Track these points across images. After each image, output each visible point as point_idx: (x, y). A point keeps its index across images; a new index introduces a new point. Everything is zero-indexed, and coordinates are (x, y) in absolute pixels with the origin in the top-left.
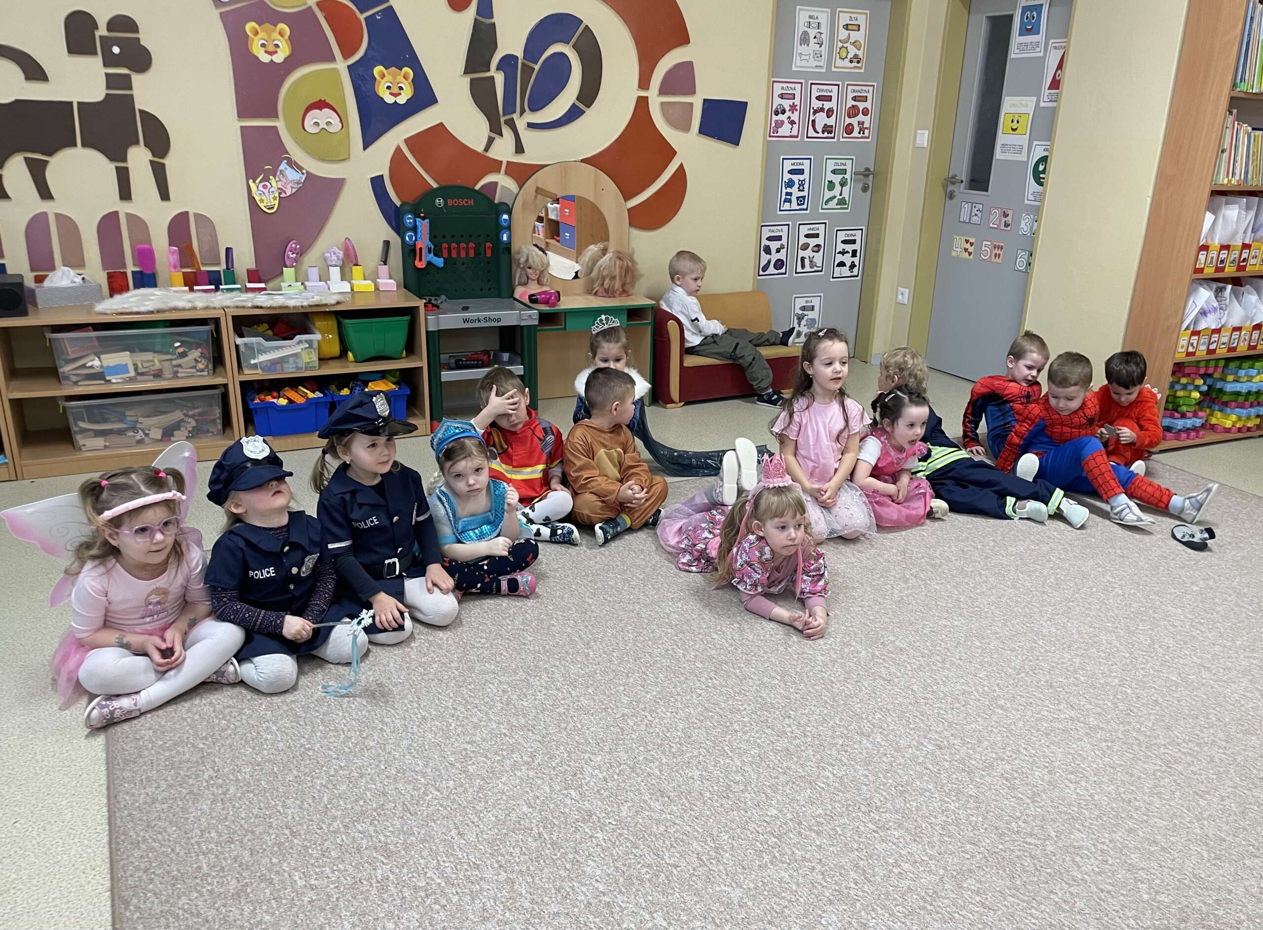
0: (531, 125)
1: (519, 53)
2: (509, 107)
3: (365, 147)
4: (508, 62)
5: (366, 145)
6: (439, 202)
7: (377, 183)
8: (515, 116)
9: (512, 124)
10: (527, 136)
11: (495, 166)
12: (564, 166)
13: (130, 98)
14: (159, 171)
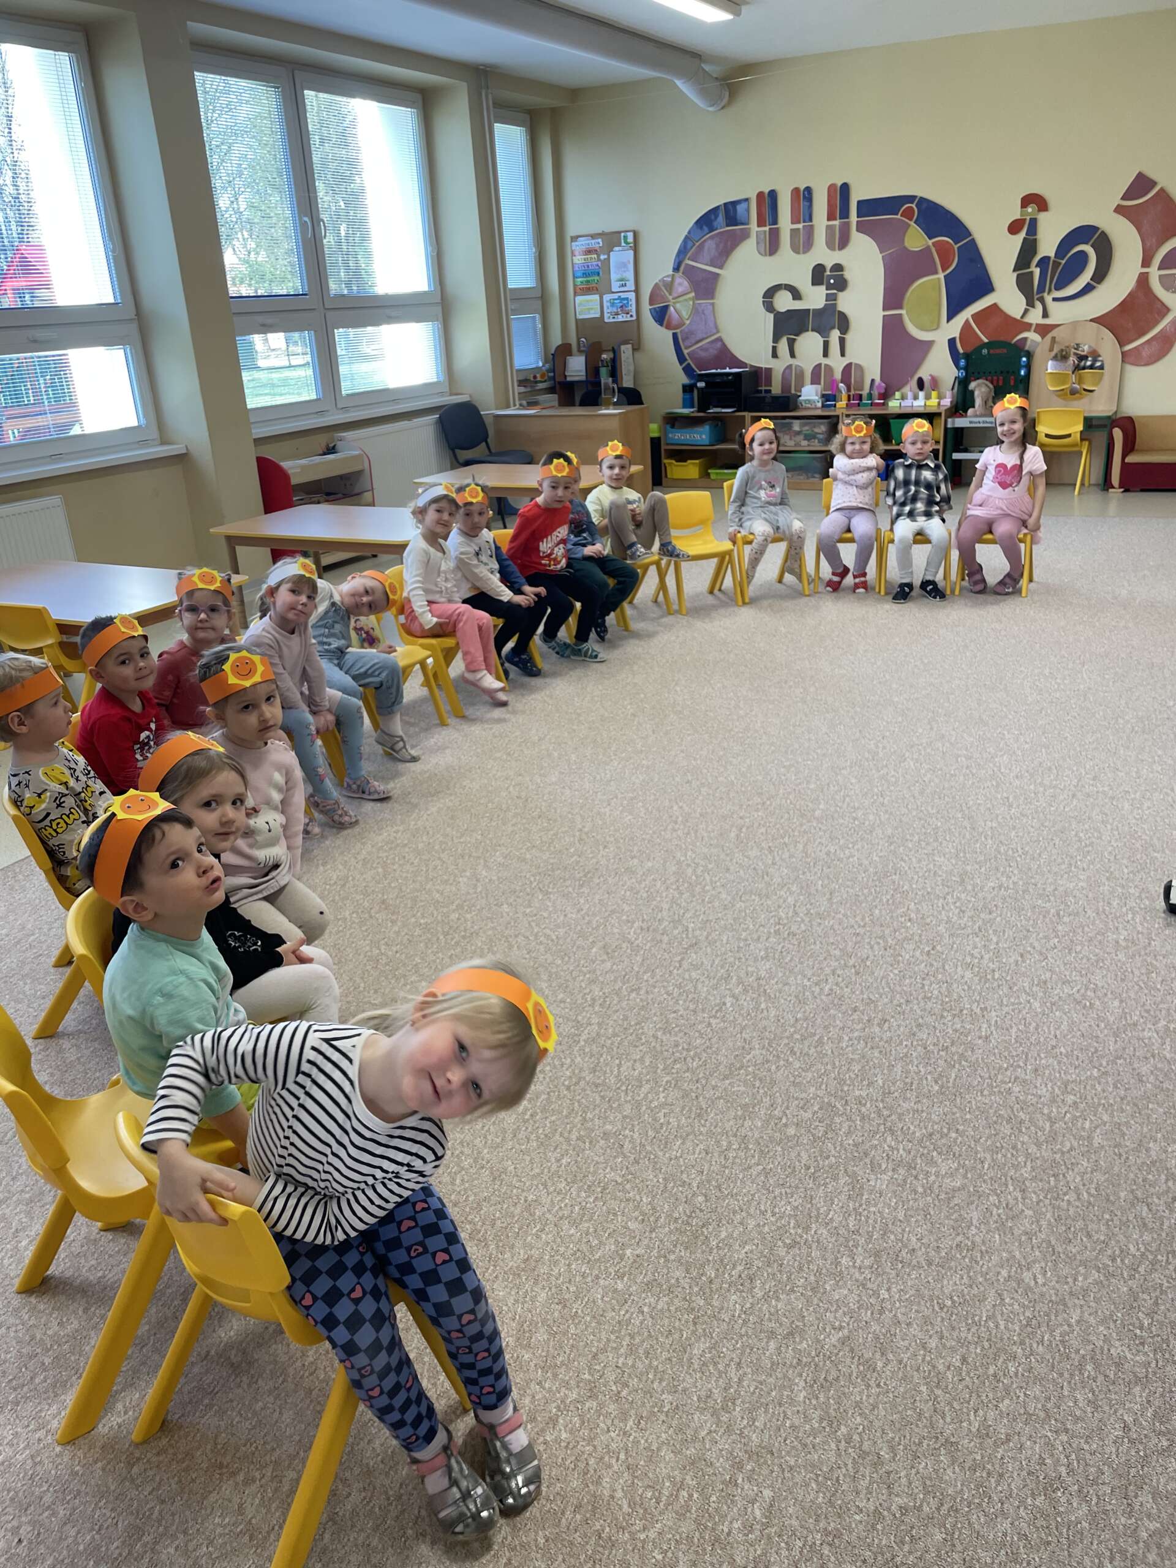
0: (1055, 299)
1: (1052, 254)
2: (1041, 288)
3: (948, 321)
4: (1045, 261)
5: (949, 320)
6: (985, 351)
7: (952, 342)
8: (1045, 294)
9: (1042, 300)
10: (1052, 306)
11: (1027, 327)
12: (1075, 325)
13: (835, 305)
14: (842, 341)
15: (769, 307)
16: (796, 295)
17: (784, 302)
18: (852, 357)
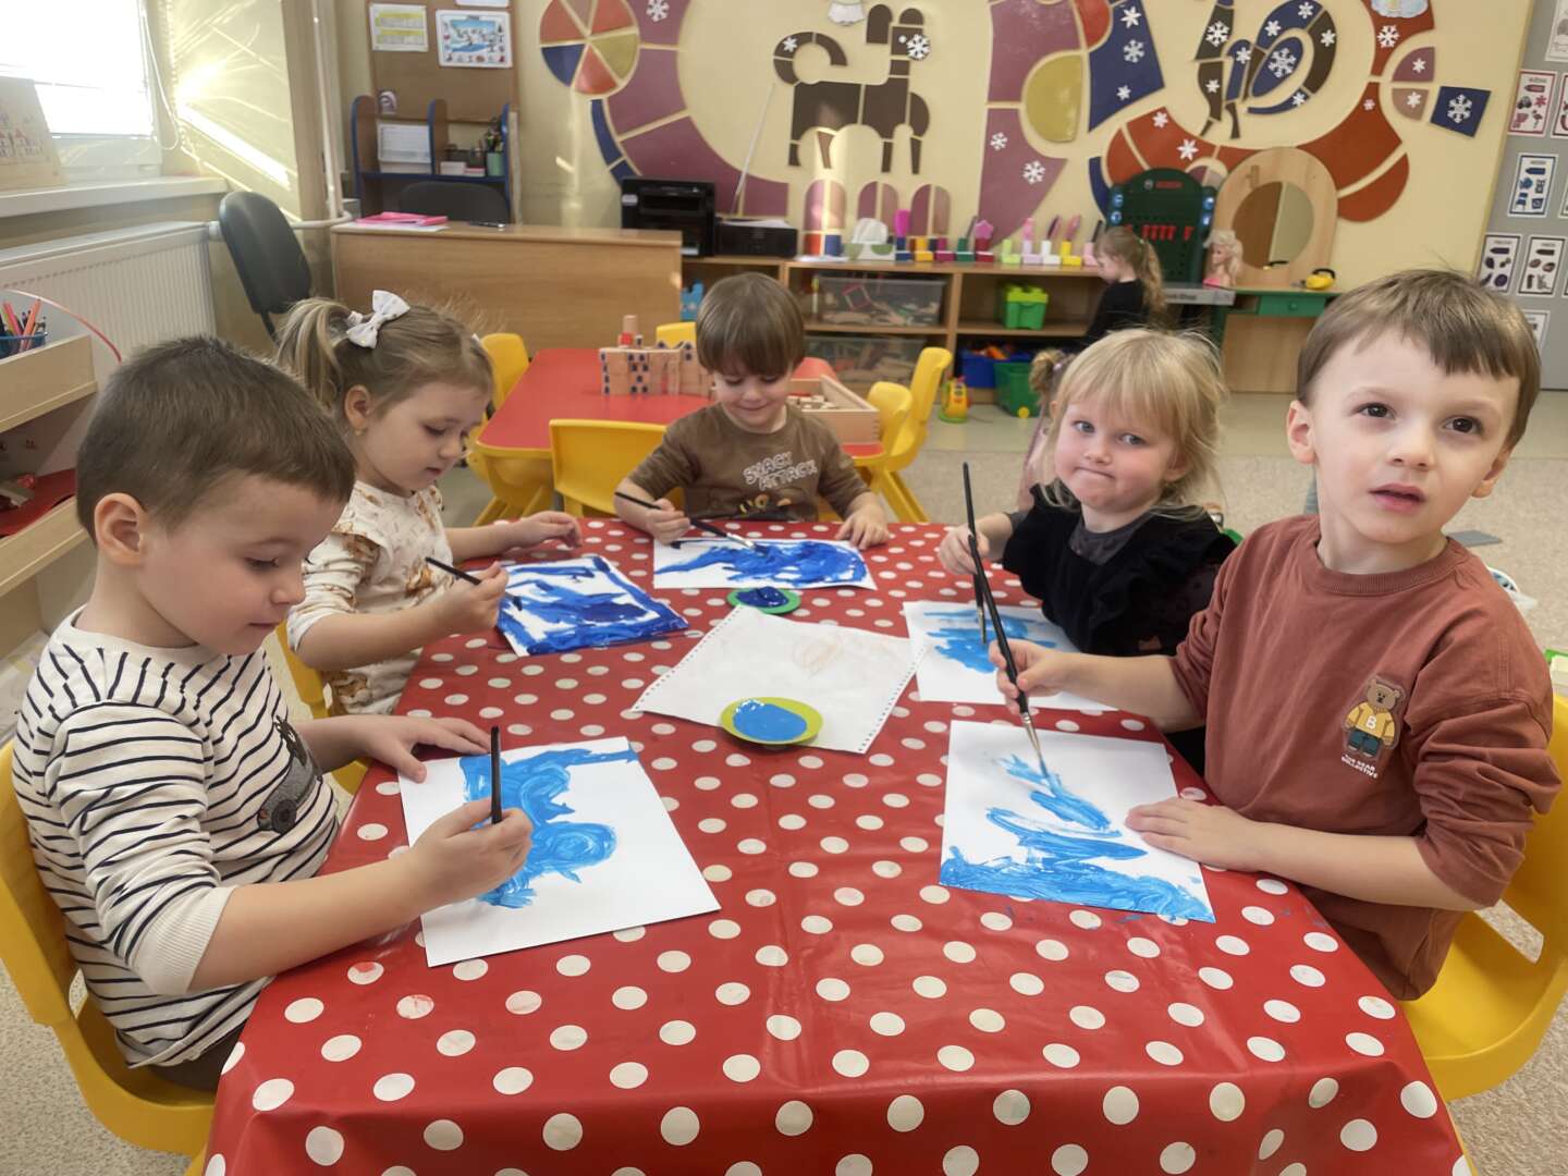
0: (1252, 111)
1: (1252, 38)
2: (1233, 91)
3: (1090, 129)
5: (1092, 127)
6: (1149, 184)
7: (1094, 164)
8: (1237, 101)
9: (1232, 109)
10: (1246, 121)
11: (1209, 150)
12: (1279, 152)
13: (906, 82)
14: (916, 147)
15: (785, 71)
16: (838, 57)
17: (814, 67)
18: (931, 175)
